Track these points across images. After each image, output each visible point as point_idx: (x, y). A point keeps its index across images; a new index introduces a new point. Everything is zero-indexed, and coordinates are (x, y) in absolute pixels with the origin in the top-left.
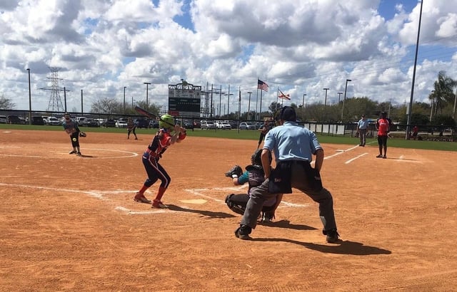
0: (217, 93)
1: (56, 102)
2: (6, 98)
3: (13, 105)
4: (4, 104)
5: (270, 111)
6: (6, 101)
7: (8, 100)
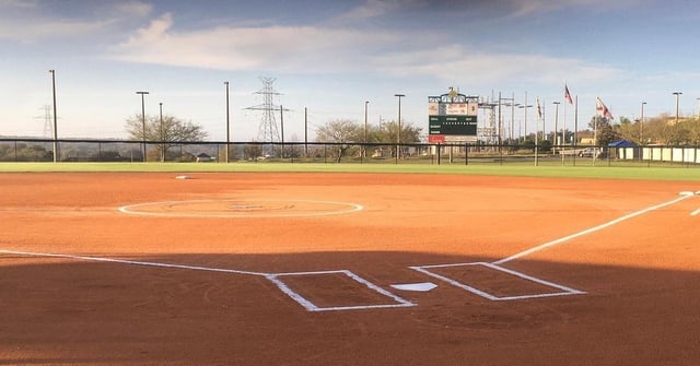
0: (508, 105)
1: (268, 128)
2: (195, 124)
3: (204, 135)
4: (192, 134)
5: (591, 129)
6: (194, 128)
7: (197, 128)
